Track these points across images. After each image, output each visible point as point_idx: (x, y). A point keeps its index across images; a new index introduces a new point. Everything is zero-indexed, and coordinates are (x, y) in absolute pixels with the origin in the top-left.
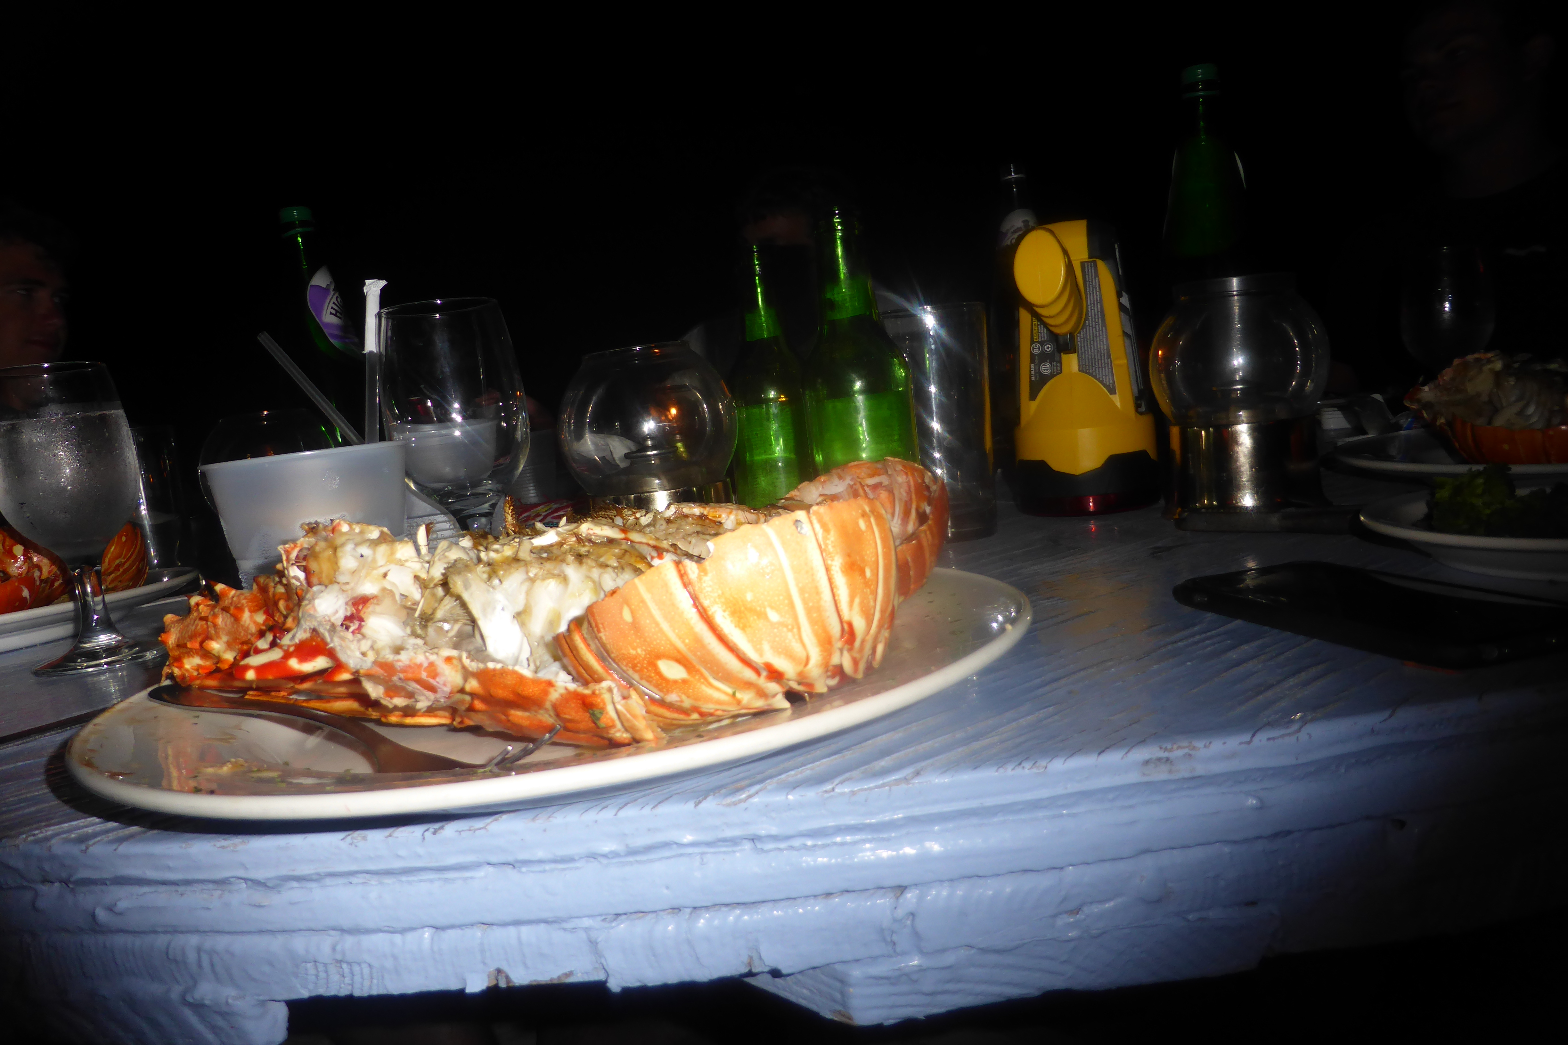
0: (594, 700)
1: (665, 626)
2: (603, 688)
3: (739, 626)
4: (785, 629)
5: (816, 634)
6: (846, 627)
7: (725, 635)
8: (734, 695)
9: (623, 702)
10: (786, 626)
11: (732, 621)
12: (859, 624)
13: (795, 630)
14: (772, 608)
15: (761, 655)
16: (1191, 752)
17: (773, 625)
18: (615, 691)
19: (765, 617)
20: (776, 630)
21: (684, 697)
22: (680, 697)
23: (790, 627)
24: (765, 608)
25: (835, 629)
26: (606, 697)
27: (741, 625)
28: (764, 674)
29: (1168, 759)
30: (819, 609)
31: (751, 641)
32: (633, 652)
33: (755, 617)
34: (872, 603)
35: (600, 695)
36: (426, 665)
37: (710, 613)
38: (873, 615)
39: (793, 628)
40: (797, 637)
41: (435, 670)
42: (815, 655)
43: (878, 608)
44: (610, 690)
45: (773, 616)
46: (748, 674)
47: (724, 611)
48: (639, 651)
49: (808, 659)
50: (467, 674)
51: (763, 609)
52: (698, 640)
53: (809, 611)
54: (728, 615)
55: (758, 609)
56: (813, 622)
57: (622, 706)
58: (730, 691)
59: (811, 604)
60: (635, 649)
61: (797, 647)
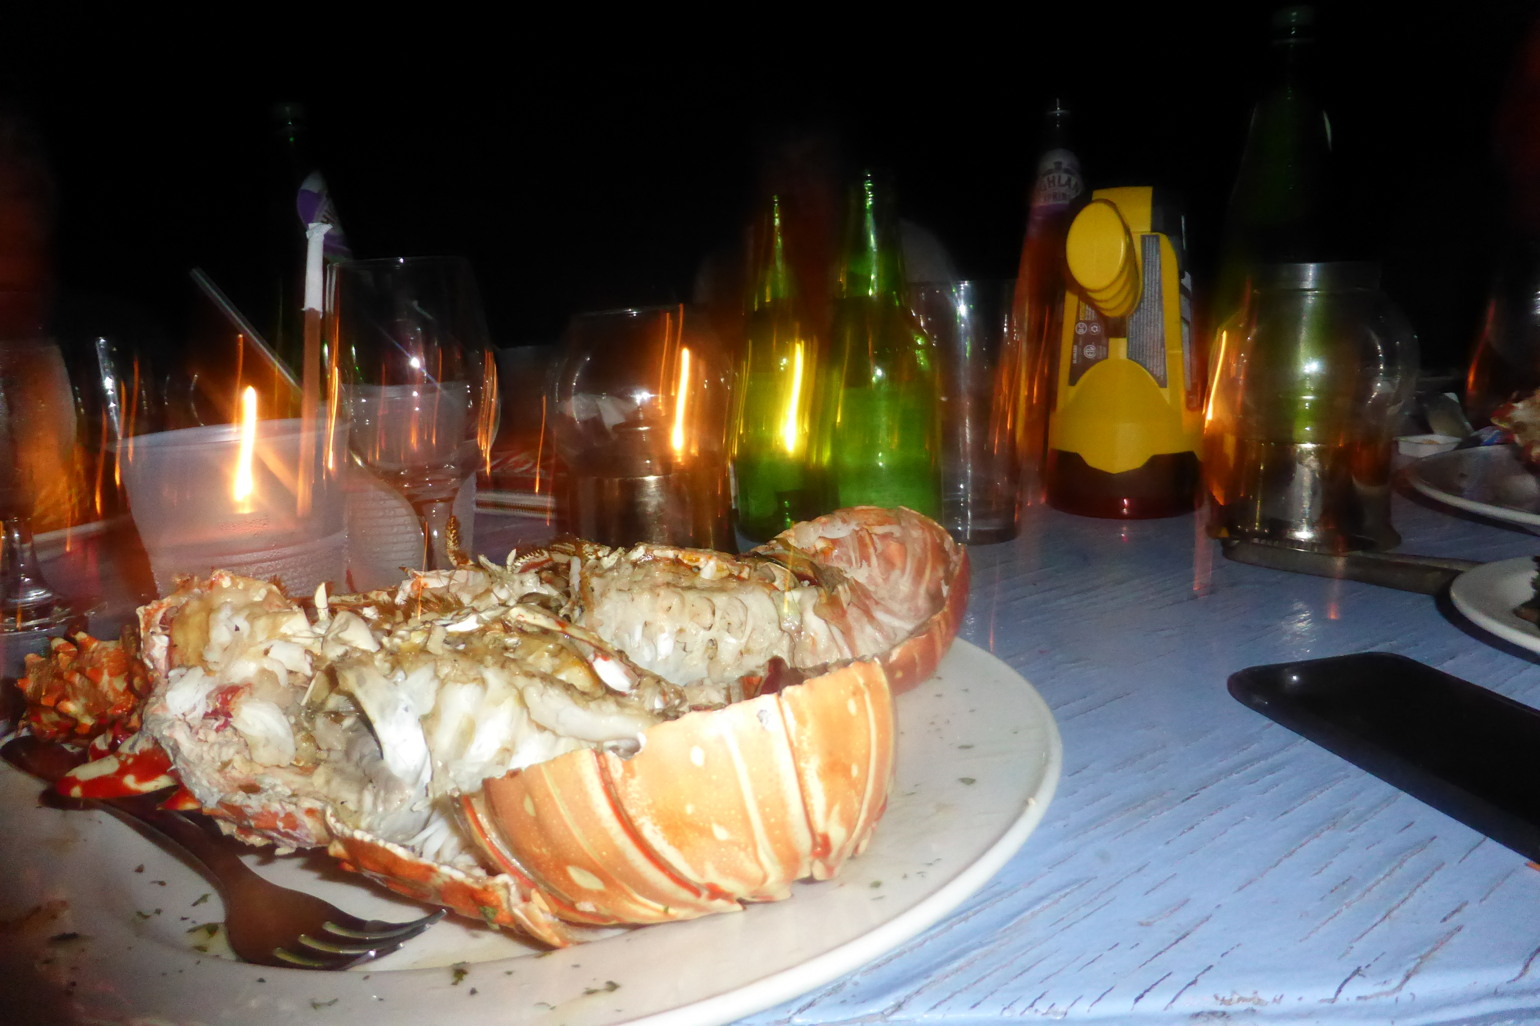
0: (483, 896)
1: (577, 832)
2: (497, 885)
3: (674, 845)
4: (736, 848)
5: (778, 853)
6: (819, 839)
7: (655, 852)
8: (666, 911)
9: (522, 905)
10: (738, 845)
11: (664, 838)
12: (837, 834)
13: (750, 849)
14: (720, 823)
15: (702, 876)
16: (1255, 1007)
17: (719, 844)
18: (513, 889)
19: (709, 834)
20: (723, 850)
21: (601, 907)
22: (596, 907)
23: (743, 846)
24: (710, 823)
25: (804, 842)
26: (502, 893)
27: (677, 843)
28: (705, 893)
29: (1224, 1013)
30: (783, 826)
31: (689, 861)
32: (538, 851)
33: (697, 834)
34: (857, 806)
35: (494, 892)
36: (282, 815)
37: (636, 824)
38: (858, 819)
39: (747, 847)
40: (751, 856)
41: (295, 821)
42: (774, 873)
43: (865, 807)
44: (506, 886)
45: (721, 833)
46: (685, 895)
47: (655, 825)
48: (544, 850)
49: (765, 878)
50: (331, 835)
51: (707, 825)
52: (619, 855)
53: (769, 829)
54: (660, 830)
55: (701, 824)
56: (773, 840)
57: (520, 910)
58: (661, 907)
59: (772, 820)
60: (540, 848)
61: (751, 869)
